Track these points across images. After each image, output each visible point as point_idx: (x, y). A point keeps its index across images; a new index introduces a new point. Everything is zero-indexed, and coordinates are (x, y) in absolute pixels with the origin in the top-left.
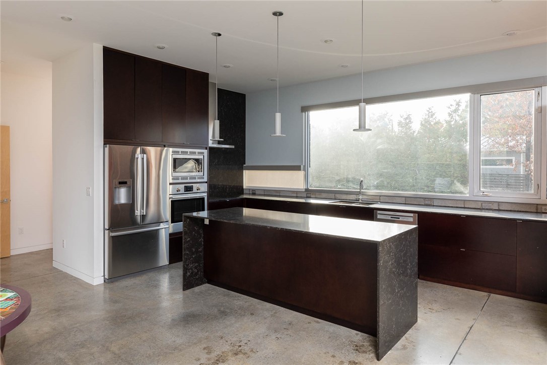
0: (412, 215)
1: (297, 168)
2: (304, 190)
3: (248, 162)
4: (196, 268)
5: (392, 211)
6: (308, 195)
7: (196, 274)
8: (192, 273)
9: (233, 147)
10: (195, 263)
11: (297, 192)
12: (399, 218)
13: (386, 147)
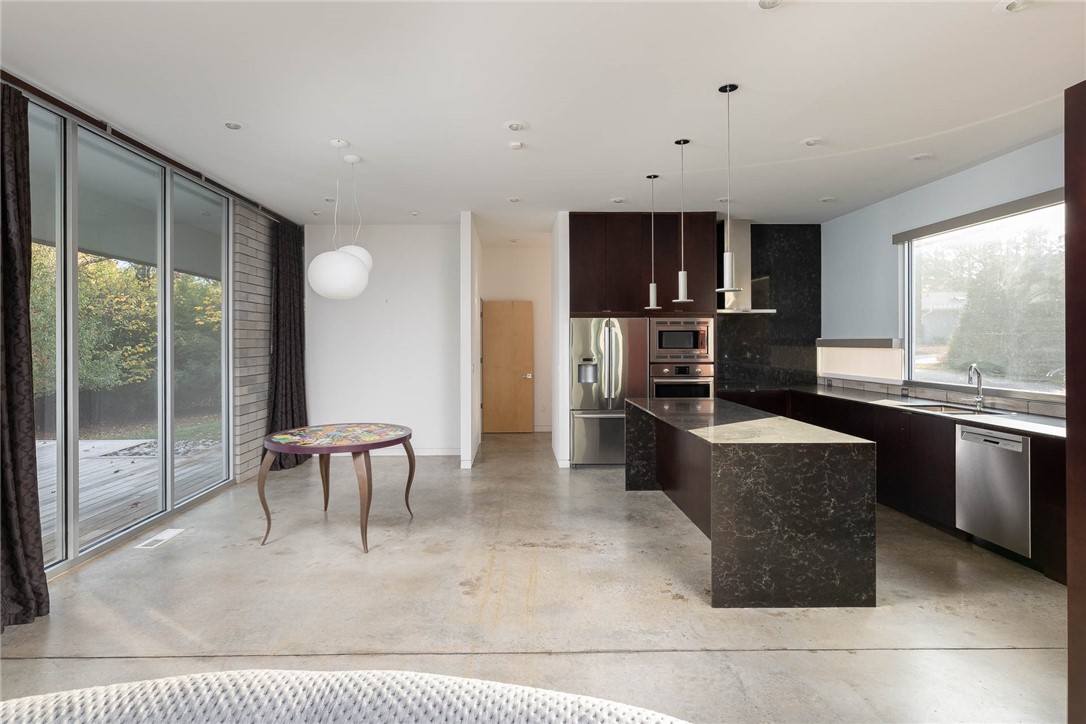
0: (1019, 438)
1: (886, 344)
2: (901, 383)
3: (825, 334)
4: (644, 466)
5: (985, 428)
6: (904, 392)
7: (645, 475)
8: (638, 472)
9: (774, 311)
10: (644, 460)
11: (888, 386)
12: (998, 443)
13: (1048, 299)
